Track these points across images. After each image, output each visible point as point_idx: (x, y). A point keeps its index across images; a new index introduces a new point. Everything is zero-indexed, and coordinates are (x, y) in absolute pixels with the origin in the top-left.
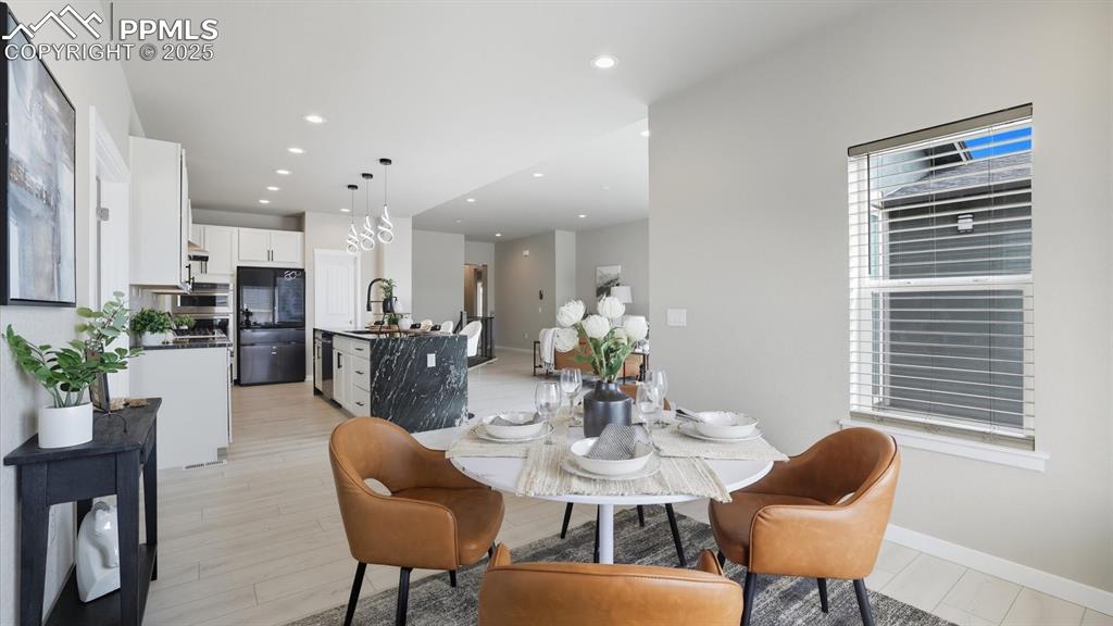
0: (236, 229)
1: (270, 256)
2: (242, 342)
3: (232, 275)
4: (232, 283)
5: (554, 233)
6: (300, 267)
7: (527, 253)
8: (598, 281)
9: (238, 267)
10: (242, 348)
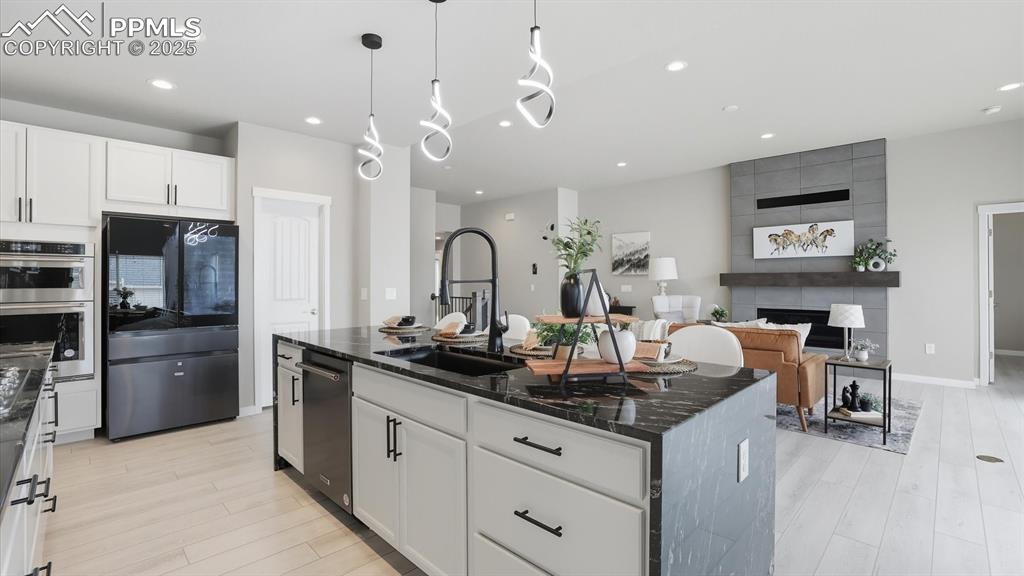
0: (100, 141)
1: (172, 195)
2: (112, 357)
3: (92, 228)
4: (93, 242)
5: (556, 190)
6: (226, 217)
7: (511, 216)
8: (614, 253)
9: (105, 215)
10: (111, 369)
